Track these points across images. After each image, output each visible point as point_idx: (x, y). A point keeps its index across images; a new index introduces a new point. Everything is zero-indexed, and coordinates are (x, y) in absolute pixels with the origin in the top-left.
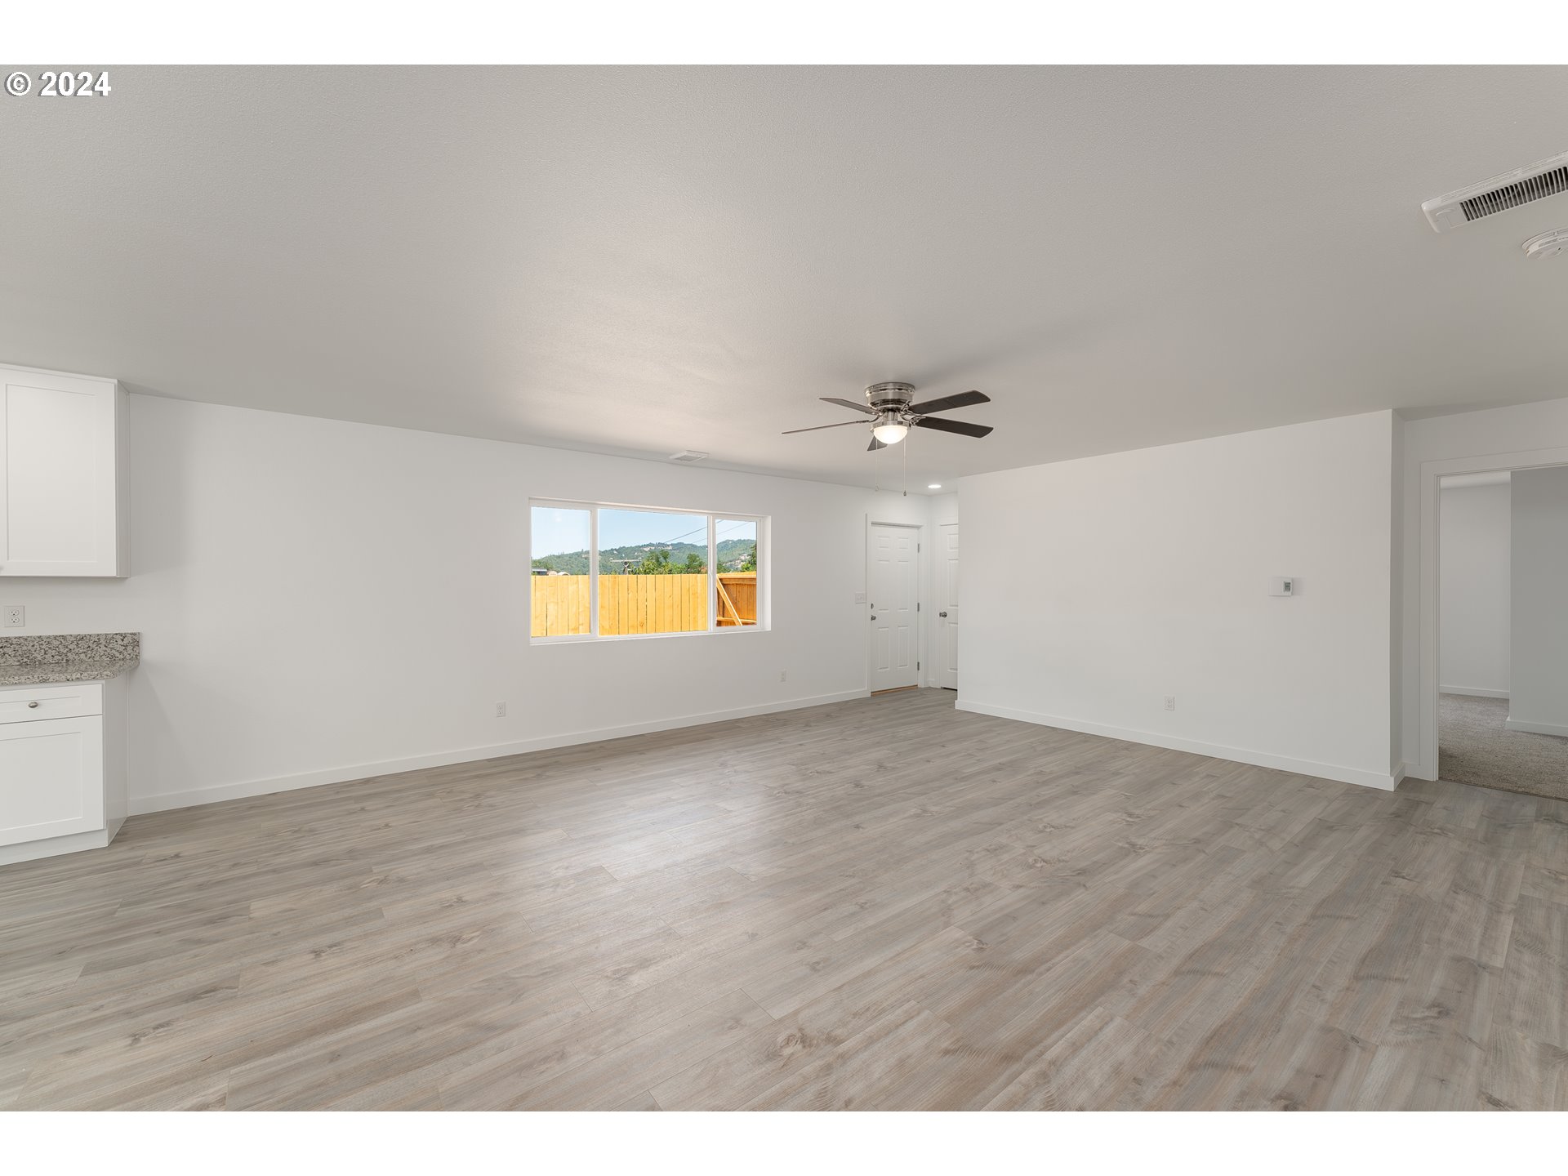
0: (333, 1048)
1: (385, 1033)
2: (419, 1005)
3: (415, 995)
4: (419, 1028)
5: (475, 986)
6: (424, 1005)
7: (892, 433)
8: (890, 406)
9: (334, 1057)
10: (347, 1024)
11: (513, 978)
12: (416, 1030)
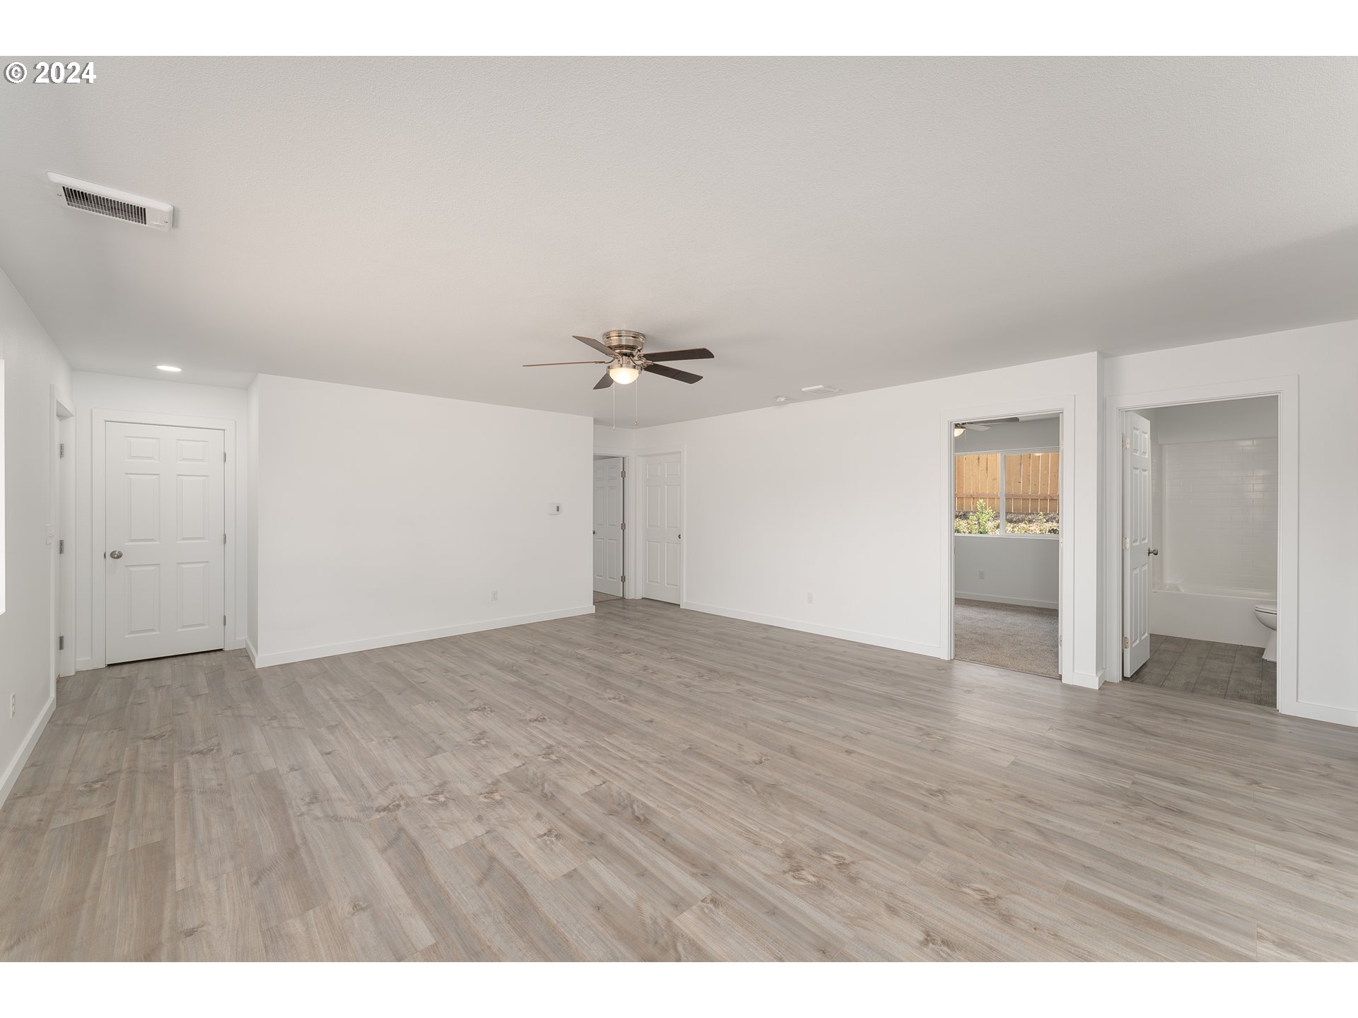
0: (1157, 905)
1: (1112, 883)
2: (1071, 879)
3: (1068, 888)
4: (1084, 866)
5: (1021, 858)
6: (1067, 876)
7: (624, 375)
8: (627, 352)
9: (1159, 899)
10: (1138, 913)
11: (991, 840)
12: (1088, 868)
